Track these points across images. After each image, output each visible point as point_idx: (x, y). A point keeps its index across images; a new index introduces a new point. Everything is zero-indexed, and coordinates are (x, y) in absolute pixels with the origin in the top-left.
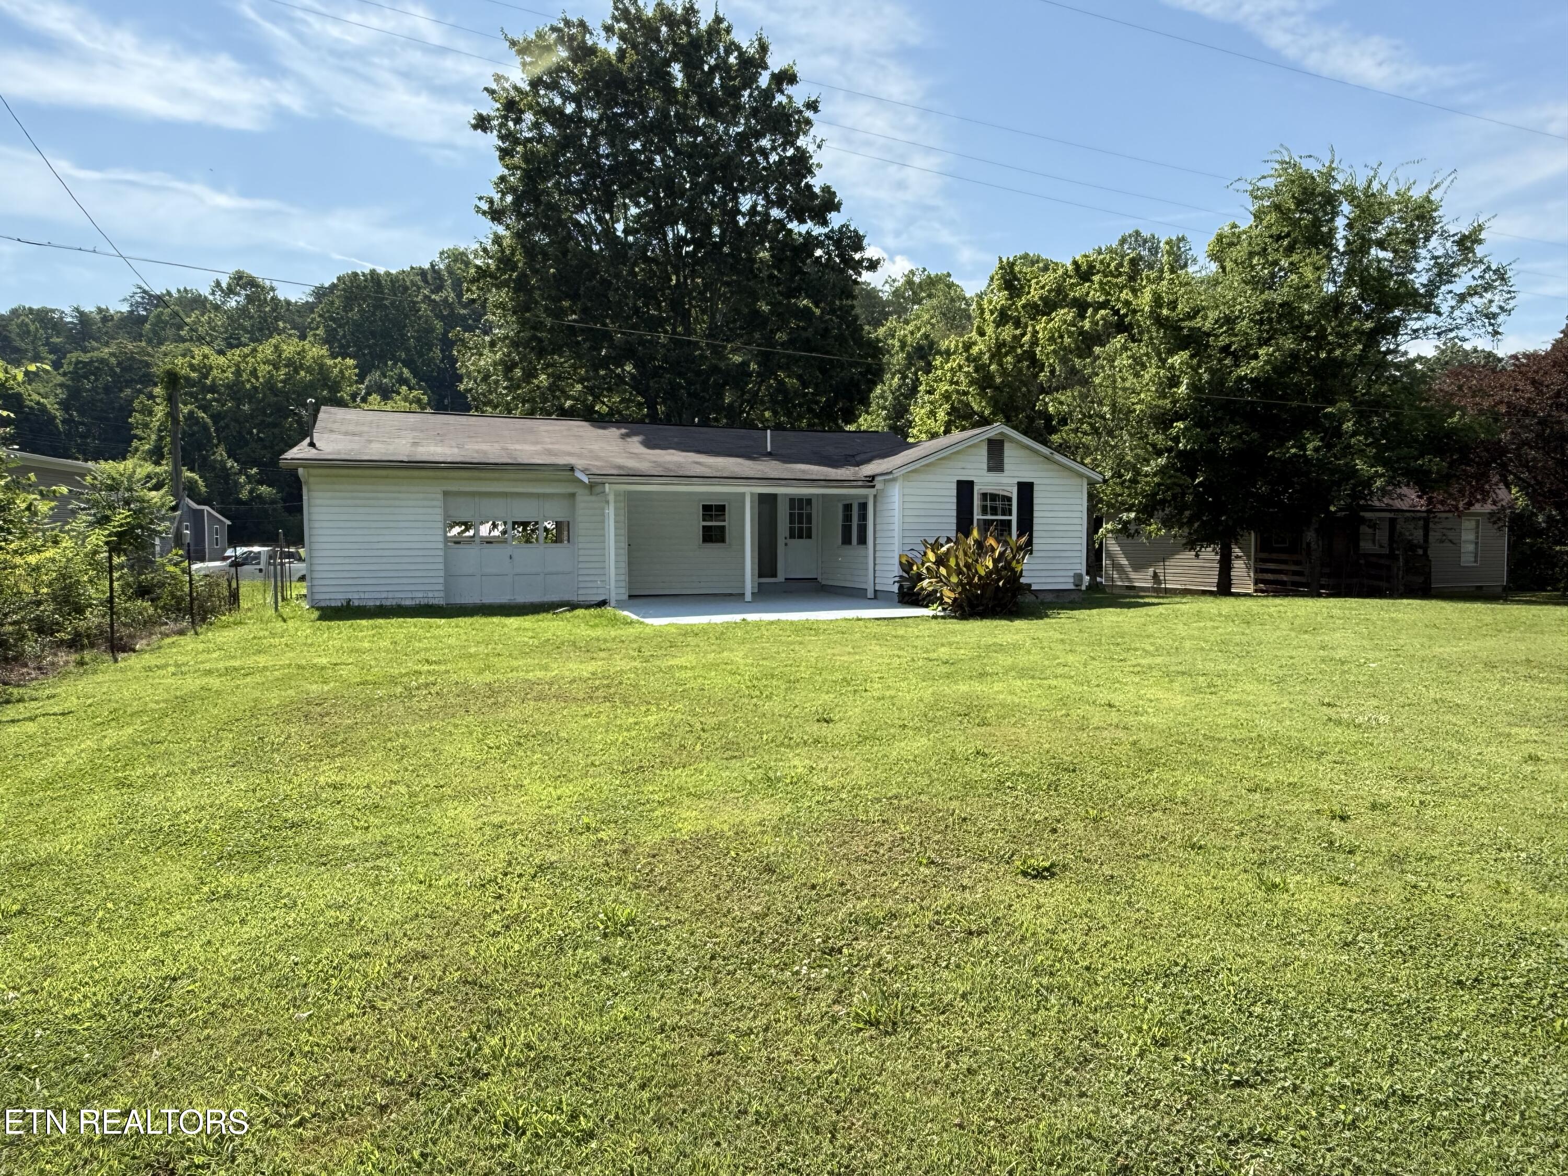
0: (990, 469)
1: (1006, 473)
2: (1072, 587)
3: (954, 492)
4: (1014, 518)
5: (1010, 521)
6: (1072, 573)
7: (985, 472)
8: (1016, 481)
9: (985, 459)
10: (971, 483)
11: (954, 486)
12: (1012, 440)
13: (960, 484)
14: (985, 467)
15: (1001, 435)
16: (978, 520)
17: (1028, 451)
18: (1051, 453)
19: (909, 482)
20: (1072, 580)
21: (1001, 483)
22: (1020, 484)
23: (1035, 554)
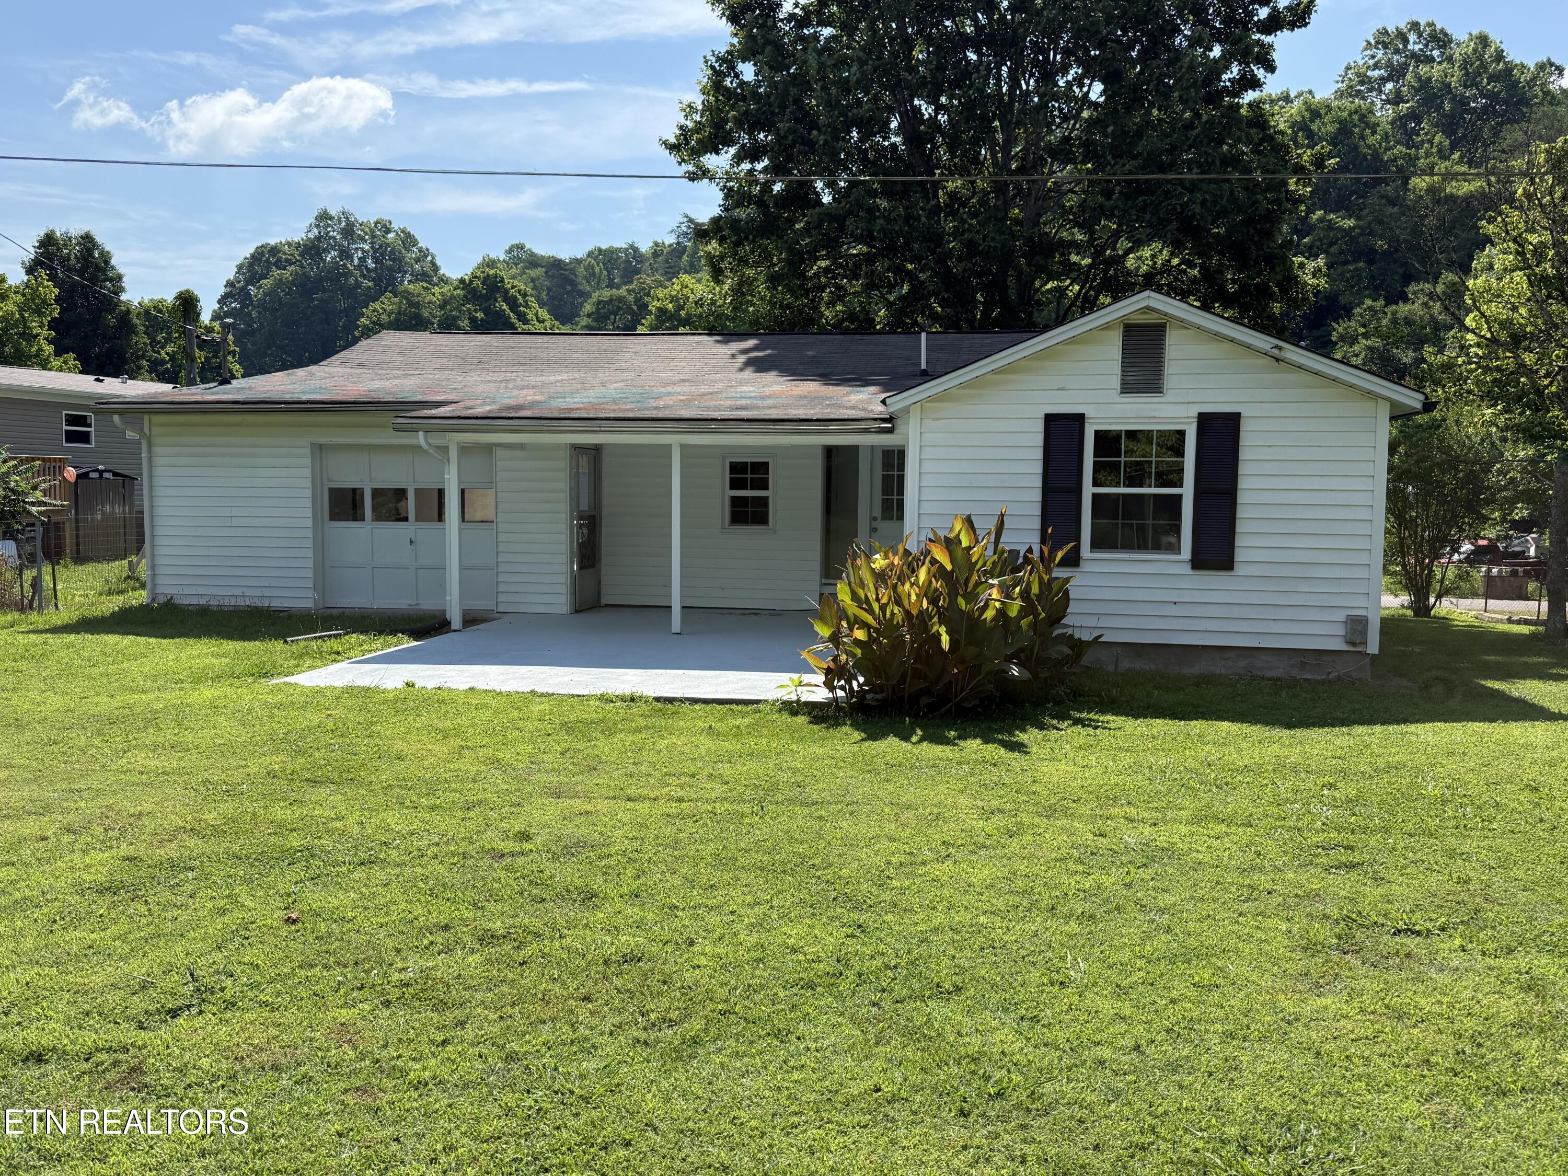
0: (1127, 388)
1: (1169, 396)
2: (1339, 645)
3: (1039, 439)
4: (1187, 491)
5: (1179, 497)
6: (1341, 616)
7: (1114, 395)
8: (1194, 411)
9: (1117, 368)
10: (1079, 419)
11: (1040, 426)
12: (1184, 324)
13: (1050, 419)
15: (1156, 315)
16: (1095, 496)
17: (1229, 346)
18: (1276, 347)
19: (937, 420)
20: (1340, 630)
21: (1155, 417)
22: (1205, 418)
23: (1240, 570)
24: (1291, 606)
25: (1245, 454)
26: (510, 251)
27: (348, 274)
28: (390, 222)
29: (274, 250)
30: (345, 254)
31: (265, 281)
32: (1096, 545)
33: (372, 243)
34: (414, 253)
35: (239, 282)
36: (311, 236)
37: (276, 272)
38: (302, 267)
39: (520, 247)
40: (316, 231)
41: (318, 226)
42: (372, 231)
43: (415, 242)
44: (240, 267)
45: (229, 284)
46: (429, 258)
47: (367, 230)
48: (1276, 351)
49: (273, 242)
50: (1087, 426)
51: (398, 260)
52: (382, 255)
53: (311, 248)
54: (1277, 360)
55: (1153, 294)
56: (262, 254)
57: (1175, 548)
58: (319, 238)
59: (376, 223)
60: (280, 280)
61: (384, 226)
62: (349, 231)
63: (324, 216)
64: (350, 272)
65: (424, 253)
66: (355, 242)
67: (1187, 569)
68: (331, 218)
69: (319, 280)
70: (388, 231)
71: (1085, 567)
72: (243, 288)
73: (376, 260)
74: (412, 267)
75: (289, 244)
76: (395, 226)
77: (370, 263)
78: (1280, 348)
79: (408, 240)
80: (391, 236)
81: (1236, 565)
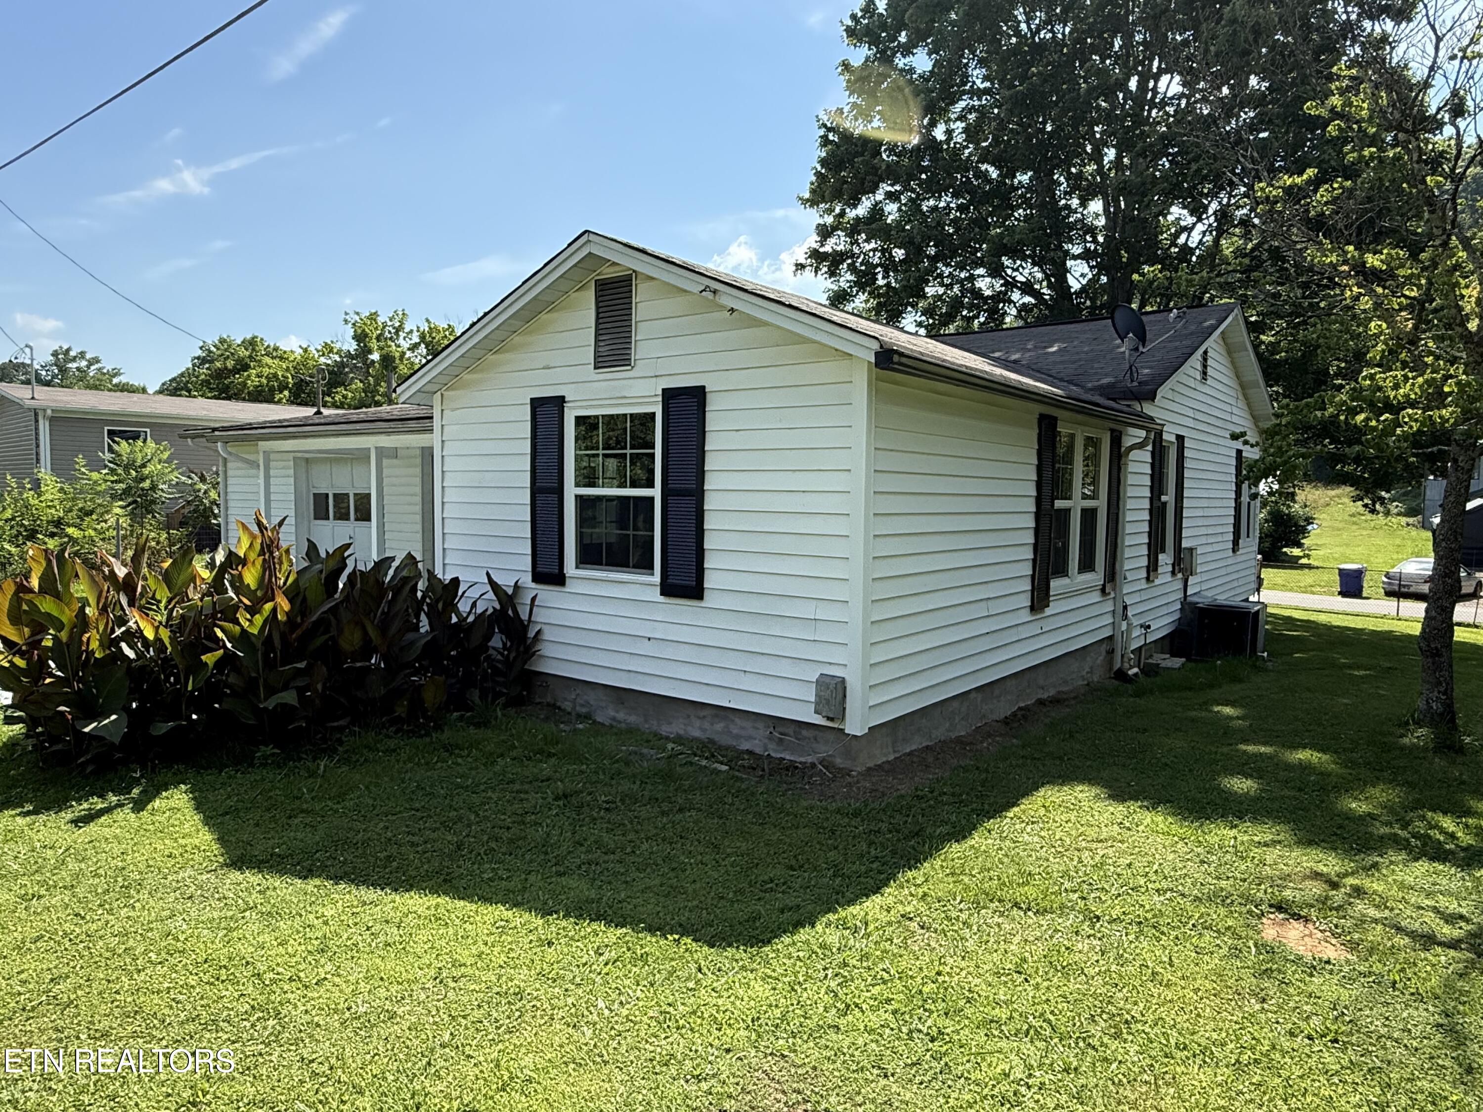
0: (600, 363)
1: (638, 368)
3: (528, 430)
4: (657, 492)
5: (649, 500)
7: (590, 371)
8: (658, 388)
9: (591, 335)
10: (560, 402)
11: (527, 413)
13: (537, 404)
14: (589, 355)
16: (578, 499)
18: (706, 288)
19: (454, 410)
21: (625, 397)
22: (669, 395)
23: (710, 599)
24: (763, 654)
25: (711, 443)
32: (581, 559)
50: (566, 410)
57: (648, 567)
67: (655, 594)
71: (569, 586)
78: (714, 293)
81: (706, 593)
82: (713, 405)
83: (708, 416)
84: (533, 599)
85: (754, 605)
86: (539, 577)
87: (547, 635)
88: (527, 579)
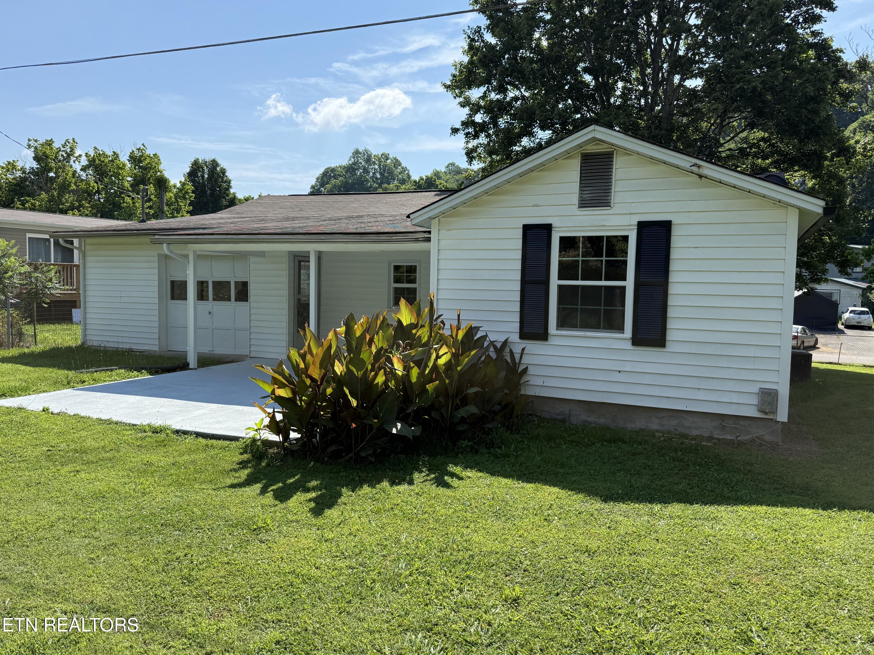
0: (583, 204)
1: (616, 209)
2: (753, 413)
3: (519, 244)
5: (624, 288)
6: (755, 388)
7: (574, 209)
8: (634, 220)
9: (576, 187)
10: (548, 228)
12: (628, 152)
13: (527, 229)
14: (575, 199)
15: (606, 146)
16: (560, 287)
17: (663, 167)
18: (695, 165)
19: (449, 230)
20: (754, 400)
21: (604, 226)
22: (642, 226)
23: (670, 347)
24: (713, 378)
25: (675, 254)
26: (448, 167)
27: (367, 181)
28: (389, 155)
29: (333, 170)
30: (366, 171)
31: (328, 185)
32: (562, 324)
33: (380, 165)
34: (399, 169)
35: (317, 186)
36: (350, 162)
37: (333, 181)
38: (346, 178)
39: (453, 164)
40: (353, 159)
41: (354, 157)
42: (379, 159)
43: (400, 164)
44: (318, 179)
45: (313, 187)
46: (406, 172)
47: (377, 158)
48: (695, 169)
49: (333, 166)
50: (553, 233)
51: (391, 173)
52: (384, 171)
53: (350, 168)
54: (701, 176)
55: (598, 128)
56: (327, 172)
57: (621, 328)
58: (355, 164)
59: (382, 155)
60: (335, 185)
61: (386, 156)
62: (368, 160)
63: (357, 152)
64: (367, 180)
65: (404, 169)
66: (370, 165)
67: (628, 345)
68: (360, 153)
69: (353, 184)
70: (387, 159)
71: (552, 341)
72: (319, 189)
73: (381, 174)
74: (397, 176)
75: (340, 167)
76: (391, 156)
77: (378, 176)
78: (699, 167)
79: (397, 163)
80: (389, 161)
81: (667, 343)
82: (676, 233)
83: (673, 238)
84: (523, 349)
85: (708, 350)
86: (524, 335)
87: (531, 371)
88: (515, 338)
